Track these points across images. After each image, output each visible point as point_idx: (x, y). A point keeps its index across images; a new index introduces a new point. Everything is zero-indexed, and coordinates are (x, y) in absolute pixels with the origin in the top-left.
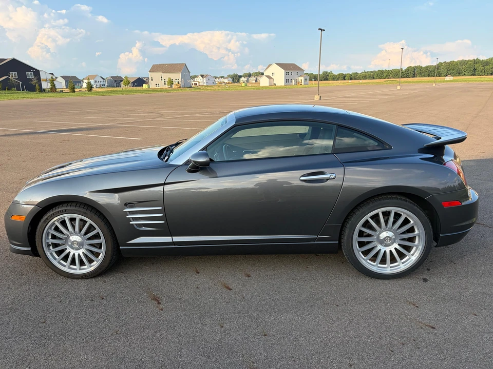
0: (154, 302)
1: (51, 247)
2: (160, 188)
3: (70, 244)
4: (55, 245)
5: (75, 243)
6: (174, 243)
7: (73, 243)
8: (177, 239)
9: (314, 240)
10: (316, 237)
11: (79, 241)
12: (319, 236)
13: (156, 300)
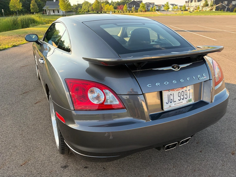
13: (24, 93)
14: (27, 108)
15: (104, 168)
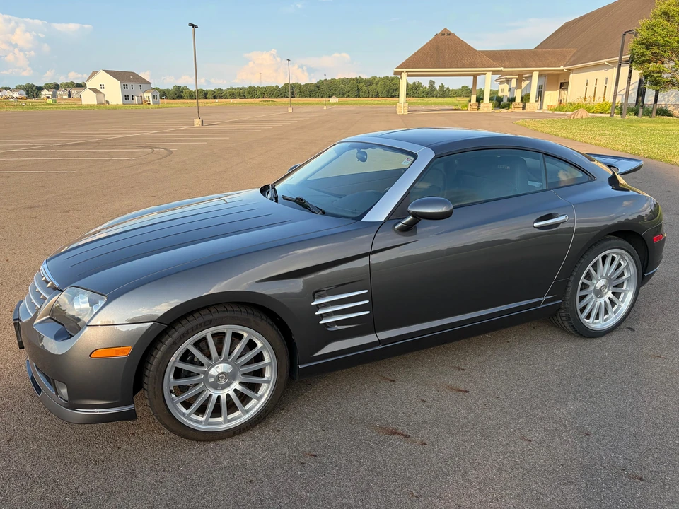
0: (396, 436)
2: (364, 261)
3: (212, 380)
5: (222, 378)
6: (379, 342)
7: (217, 378)
8: (384, 335)
9: (539, 303)
10: (542, 299)
11: (230, 371)
12: (545, 298)
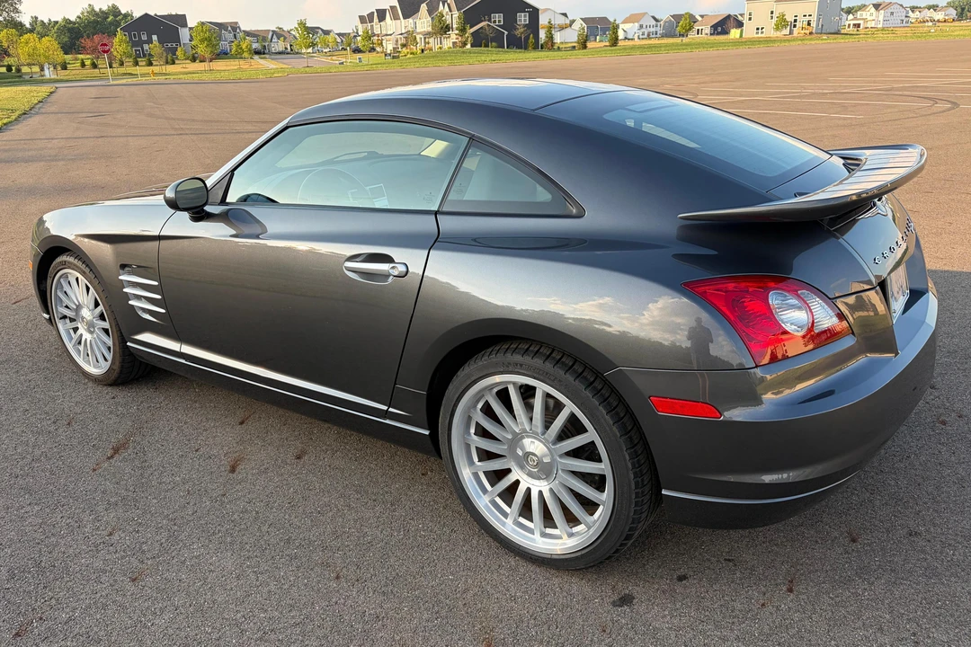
0: (110, 453)
1: (68, 321)
2: (157, 243)
4: (72, 320)
5: (85, 322)
6: (184, 356)
9: (386, 414)
10: (385, 408)
11: (89, 318)
12: (391, 410)
13: (116, 451)
14: (222, 492)
15: (729, 560)
